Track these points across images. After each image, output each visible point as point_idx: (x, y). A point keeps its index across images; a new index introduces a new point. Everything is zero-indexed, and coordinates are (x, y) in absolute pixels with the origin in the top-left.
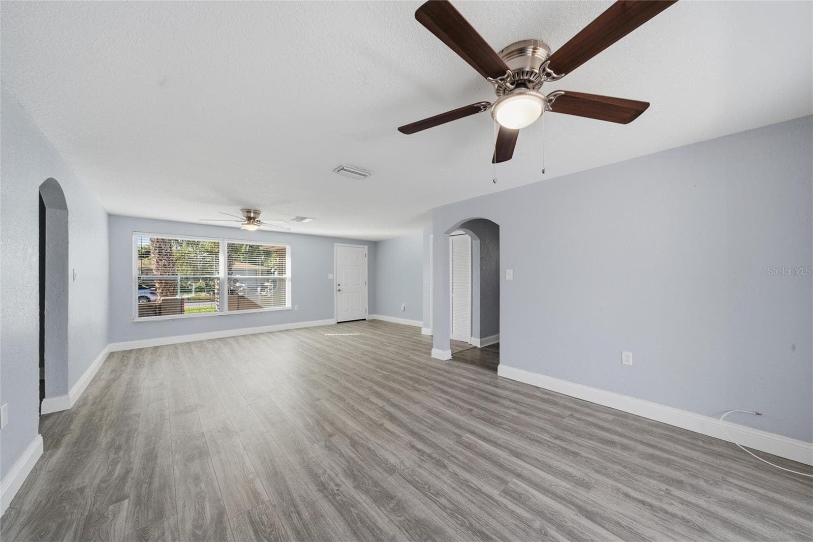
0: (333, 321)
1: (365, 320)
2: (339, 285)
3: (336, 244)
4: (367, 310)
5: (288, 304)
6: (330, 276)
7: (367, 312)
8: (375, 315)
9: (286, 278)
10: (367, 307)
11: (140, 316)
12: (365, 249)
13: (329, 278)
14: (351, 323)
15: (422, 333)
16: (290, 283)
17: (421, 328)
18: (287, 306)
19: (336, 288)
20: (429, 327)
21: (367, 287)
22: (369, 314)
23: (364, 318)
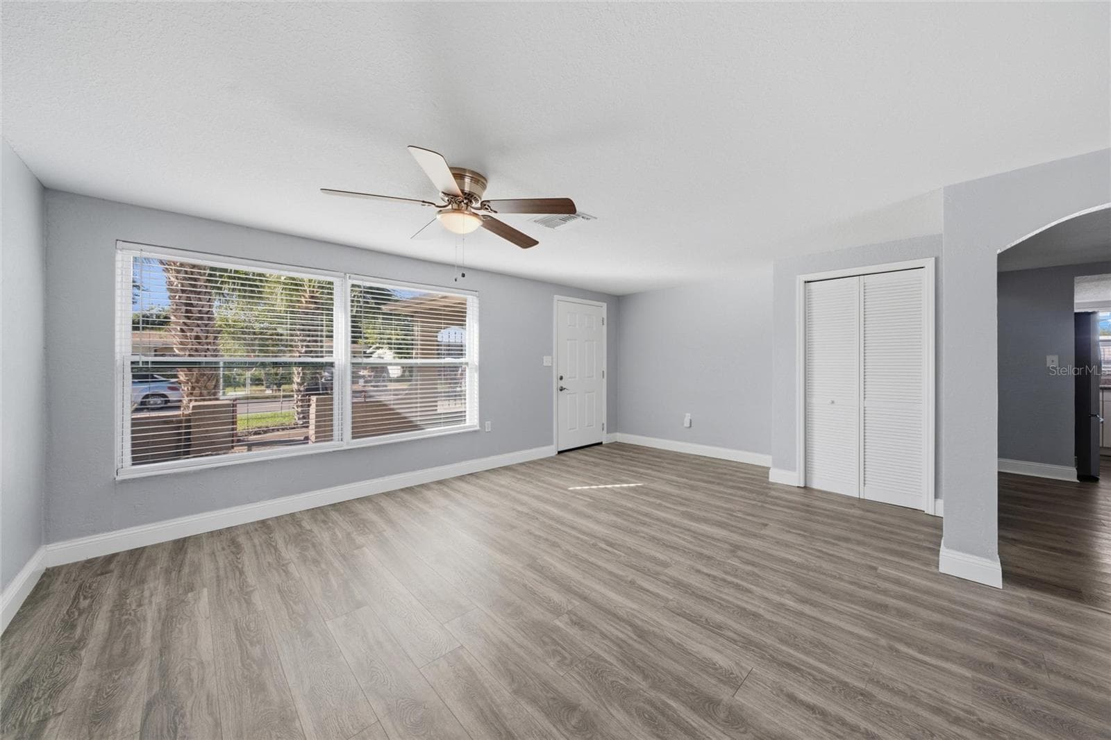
0: (551, 451)
1: (600, 444)
2: (561, 378)
3: (556, 297)
4: (605, 426)
5: (472, 420)
6: (547, 361)
7: (605, 429)
8: (618, 434)
9: (467, 364)
10: (605, 421)
11: (136, 461)
12: (602, 309)
13: (545, 364)
14: (580, 451)
15: (771, 479)
16: (476, 375)
17: (769, 468)
18: (468, 423)
19: (556, 384)
20: (794, 469)
21: (605, 380)
22: (607, 433)
23: (600, 441)
